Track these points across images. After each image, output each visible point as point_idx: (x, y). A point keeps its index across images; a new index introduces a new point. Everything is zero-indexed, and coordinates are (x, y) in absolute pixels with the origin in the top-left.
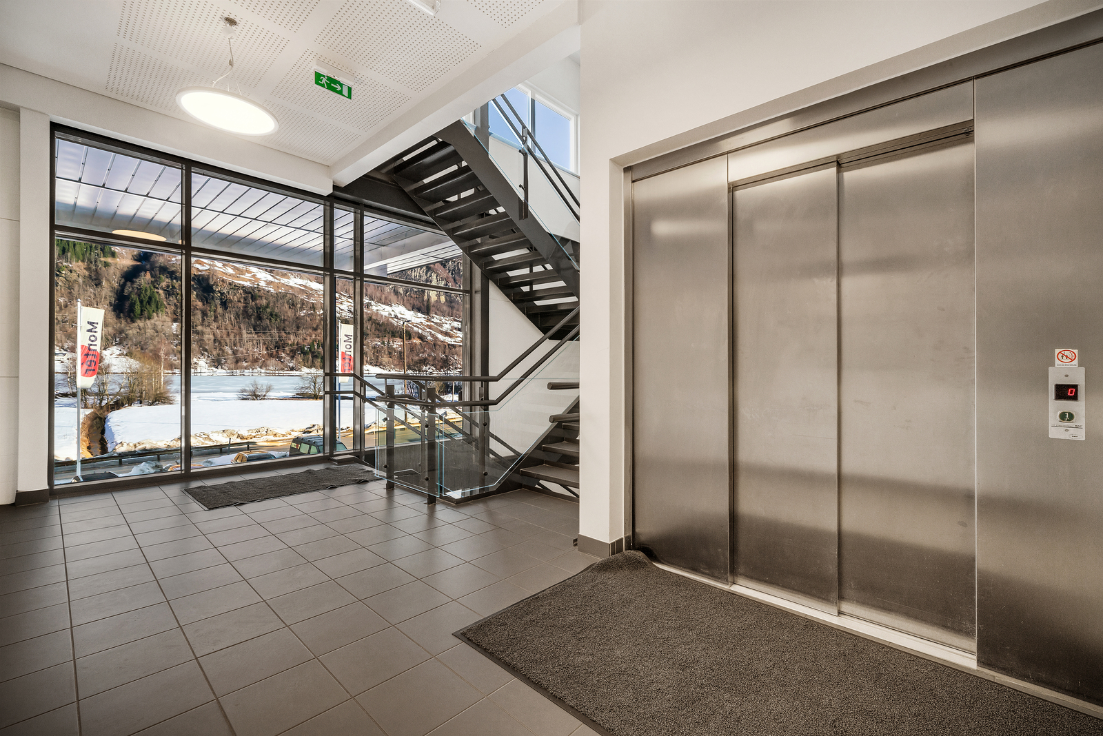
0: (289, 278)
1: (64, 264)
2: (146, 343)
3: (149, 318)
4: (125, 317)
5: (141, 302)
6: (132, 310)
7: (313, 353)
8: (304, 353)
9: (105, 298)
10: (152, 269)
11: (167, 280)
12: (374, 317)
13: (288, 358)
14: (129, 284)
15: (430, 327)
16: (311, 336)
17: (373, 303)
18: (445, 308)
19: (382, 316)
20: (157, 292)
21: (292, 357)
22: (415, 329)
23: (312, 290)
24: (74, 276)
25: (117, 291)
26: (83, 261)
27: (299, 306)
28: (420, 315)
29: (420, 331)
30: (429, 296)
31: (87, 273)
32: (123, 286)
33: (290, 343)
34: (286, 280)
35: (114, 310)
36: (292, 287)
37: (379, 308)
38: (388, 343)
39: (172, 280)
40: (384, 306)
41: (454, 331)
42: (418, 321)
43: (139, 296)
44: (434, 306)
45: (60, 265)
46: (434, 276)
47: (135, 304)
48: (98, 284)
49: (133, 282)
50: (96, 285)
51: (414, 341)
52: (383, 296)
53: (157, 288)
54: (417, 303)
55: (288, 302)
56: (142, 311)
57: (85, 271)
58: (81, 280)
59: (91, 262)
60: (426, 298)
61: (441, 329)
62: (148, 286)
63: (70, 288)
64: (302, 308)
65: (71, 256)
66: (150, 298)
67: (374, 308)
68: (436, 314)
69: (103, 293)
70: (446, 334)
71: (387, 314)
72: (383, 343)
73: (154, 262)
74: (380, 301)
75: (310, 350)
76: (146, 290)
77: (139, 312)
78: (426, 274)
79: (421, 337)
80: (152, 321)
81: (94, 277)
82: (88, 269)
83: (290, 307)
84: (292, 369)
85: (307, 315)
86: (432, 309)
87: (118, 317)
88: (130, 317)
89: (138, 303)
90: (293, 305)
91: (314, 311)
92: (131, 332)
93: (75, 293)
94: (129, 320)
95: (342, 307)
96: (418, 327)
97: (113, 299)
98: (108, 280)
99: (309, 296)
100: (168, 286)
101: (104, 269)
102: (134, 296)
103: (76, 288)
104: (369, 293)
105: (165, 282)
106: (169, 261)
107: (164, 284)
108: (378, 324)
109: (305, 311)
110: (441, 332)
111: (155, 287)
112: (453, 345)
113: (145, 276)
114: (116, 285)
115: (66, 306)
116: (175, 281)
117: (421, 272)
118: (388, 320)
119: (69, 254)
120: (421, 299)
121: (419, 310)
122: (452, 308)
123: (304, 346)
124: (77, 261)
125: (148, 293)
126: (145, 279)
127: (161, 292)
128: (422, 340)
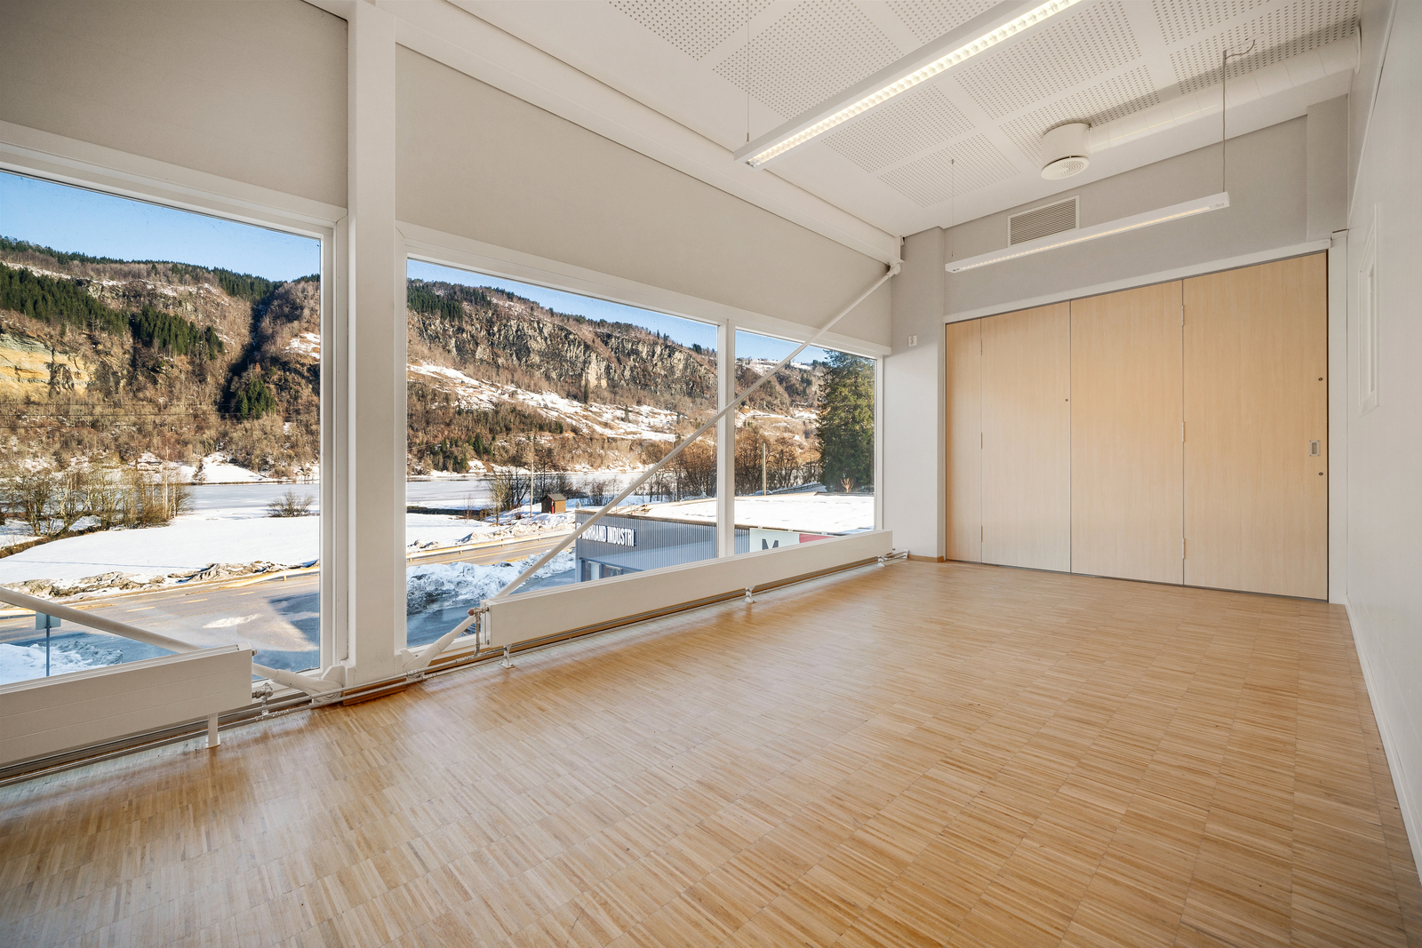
0: (421, 365)
1: (165, 358)
2: (253, 447)
3: (258, 418)
4: (231, 418)
5: (249, 399)
6: (238, 409)
7: (444, 453)
8: (434, 454)
9: (210, 396)
10: (262, 361)
11: (279, 373)
12: (519, 408)
13: (415, 460)
14: (236, 378)
15: (586, 417)
16: (443, 433)
17: (519, 391)
18: (606, 394)
19: (528, 406)
20: (268, 388)
21: (420, 459)
22: (568, 420)
23: (447, 377)
24: (175, 372)
25: (224, 387)
26: (186, 354)
27: (429, 397)
28: (575, 403)
29: (574, 423)
30: (587, 380)
31: (191, 368)
32: (229, 381)
33: (418, 441)
34: (416, 367)
35: (219, 410)
36: (424, 376)
37: (527, 397)
38: (535, 438)
39: (285, 372)
40: (533, 395)
41: (616, 421)
42: (572, 410)
43: (247, 392)
44: (593, 392)
45: (161, 359)
46: (593, 356)
47: (242, 401)
48: (202, 380)
49: (240, 377)
50: (200, 382)
51: (567, 435)
52: (532, 382)
53: (268, 382)
54: (573, 390)
55: (417, 394)
56: (250, 410)
57: (188, 366)
58: (183, 376)
59: (195, 355)
60: (583, 383)
61: (600, 419)
62: (257, 380)
63: (171, 386)
64: (433, 400)
65: (173, 349)
66: (259, 394)
67: (521, 397)
68: (595, 401)
69: (207, 391)
70: (606, 425)
71: (534, 404)
72: (529, 438)
73: (267, 351)
74: (528, 388)
75: (441, 450)
76: (255, 385)
77: (247, 410)
78: (584, 354)
79: (575, 430)
80: (261, 421)
81: (197, 372)
82: (191, 363)
83: (419, 400)
84: (420, 473)
85: (440, 408)
86: (591, 395)
87: (223, 418)
88: (236, 416)
89: (246, 401)
90: (423, 396)
91: (447, 402)
92: (235, 434)
93: (176, 391)
94: (235, 421)
95: (481, 397)
96: (572, 418)
97: (218, 397)
98: (213, 375)
99: (442, 384)
100: (280, 380)
101: (209, 362)
102: (241, 393)
103: (178, 385)
104: (515, 380)
105: (277, 374)
106: (282, 350)
107: (275, 377)
108: (524, 416)
109: (437, 404)
110: (600, 423)
111: (265, 381)
112: (613, 439)
113: (254, 368)
114: (222, 381)
115: (165, 407)
116: (288, 373)
117: (578, 352)
118: (535, 411)
119: (170, 347)
120: (577, 384)
121: (575, 397)
122: (615, 393)
123: (434, 445)
124: (179, 355)
125: (258, 389)
126: (255, 371)
127: (272, 386)
128: (576, 434)
